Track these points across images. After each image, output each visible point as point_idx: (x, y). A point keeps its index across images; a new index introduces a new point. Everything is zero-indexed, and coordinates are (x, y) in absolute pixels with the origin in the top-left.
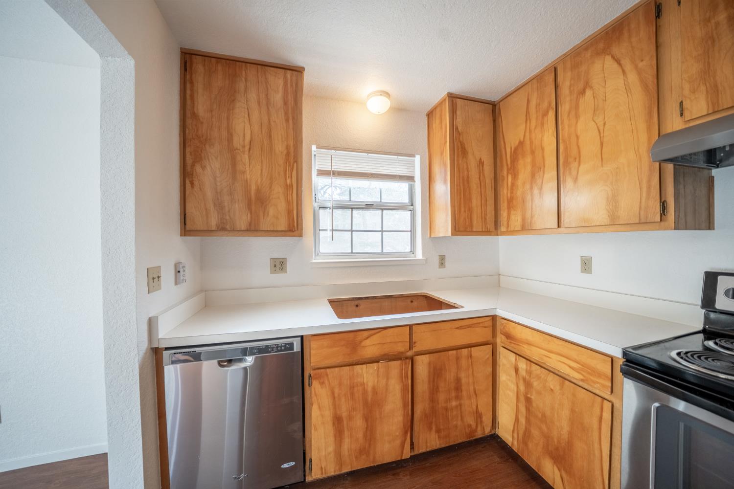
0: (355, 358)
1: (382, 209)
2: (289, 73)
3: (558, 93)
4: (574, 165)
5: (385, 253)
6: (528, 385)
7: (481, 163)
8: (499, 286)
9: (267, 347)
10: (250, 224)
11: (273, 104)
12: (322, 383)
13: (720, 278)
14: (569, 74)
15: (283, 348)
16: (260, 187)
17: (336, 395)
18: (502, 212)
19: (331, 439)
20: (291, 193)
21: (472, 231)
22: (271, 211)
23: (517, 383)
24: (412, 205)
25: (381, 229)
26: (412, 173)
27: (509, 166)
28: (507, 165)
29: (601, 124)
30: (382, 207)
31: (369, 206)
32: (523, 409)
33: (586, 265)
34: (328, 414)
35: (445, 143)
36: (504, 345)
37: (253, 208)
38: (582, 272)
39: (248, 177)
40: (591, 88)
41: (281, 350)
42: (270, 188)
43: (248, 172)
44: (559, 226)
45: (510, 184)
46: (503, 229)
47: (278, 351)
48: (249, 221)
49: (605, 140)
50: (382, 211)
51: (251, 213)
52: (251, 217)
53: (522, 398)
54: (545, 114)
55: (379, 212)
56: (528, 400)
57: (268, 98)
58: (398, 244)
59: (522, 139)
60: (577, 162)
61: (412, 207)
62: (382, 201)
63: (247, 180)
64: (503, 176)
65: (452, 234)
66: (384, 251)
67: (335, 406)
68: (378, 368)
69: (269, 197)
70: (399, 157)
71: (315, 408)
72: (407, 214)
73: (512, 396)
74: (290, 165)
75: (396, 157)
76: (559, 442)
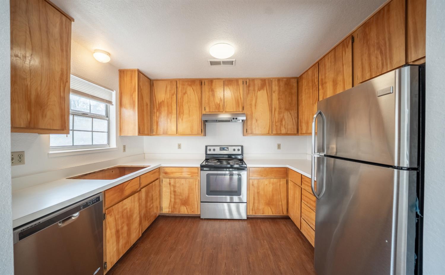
0: (123, 197)
1: (92, 118)
2: (64, 18)
3: (177, 90)
4: (182, 115)
5: (94, 145)
6: (174, 186)
7: (147, 105)
8: (145, 159)
9: (87, 203)
10: (30, 123)
11: (52, 34)
12: (111, 215)
13: (208, 147)
14: (181, 86)
15: (95, 201)
16: (39, 94)
17: (117, 219)
18: (154, 126)
19: (115, 243)
20: (63, 103)
21: (144, 134)
22: (49, 114)
23: (170, 188)
24: (107, 117)
25: (91, 130)
26: (110, 99)
27: (158, 108)
28: (157, 108)
29: (189, 105)
30: (93, 117)
31: (84, 115)
32: (173, 196)
33: (179, 146)
34: (114, 231)
35: (135, 91)
36: (164, 177)
37: (33, 110)
38: (178, 149)
39: (29, 84)
40: (187, 94)
41: (95, 203)
42: (48, 96)
43: (28, 79)
44: (177, 134)
45: (158, 115)
46: (154, 133)
47: (93, 203)
48: (29, 120)
49: (190, 110)
50: (93, 119)
51: (31, 113)
52: (31, 117)
53: (173, 193)
54: (173, 95)
55: (90, 119)
56: (175, 192)
57: (47, 28)
58: (101, 140)
59: (163, 100)
60: (183, 115)
61: (108, 118)
62: (91, 112)
63: (27, 86)
64: (154, 112)
65: (138, 135)
66: (93, 144)
67: (116, 225)
68: (131, 198)
69: (47, 103)
70: (106, 89)
71: (108, 230)
72: (105, 123)
73: (168, 194)
74: (63, 83)
75: (104, 88)
76: (185, 198)
